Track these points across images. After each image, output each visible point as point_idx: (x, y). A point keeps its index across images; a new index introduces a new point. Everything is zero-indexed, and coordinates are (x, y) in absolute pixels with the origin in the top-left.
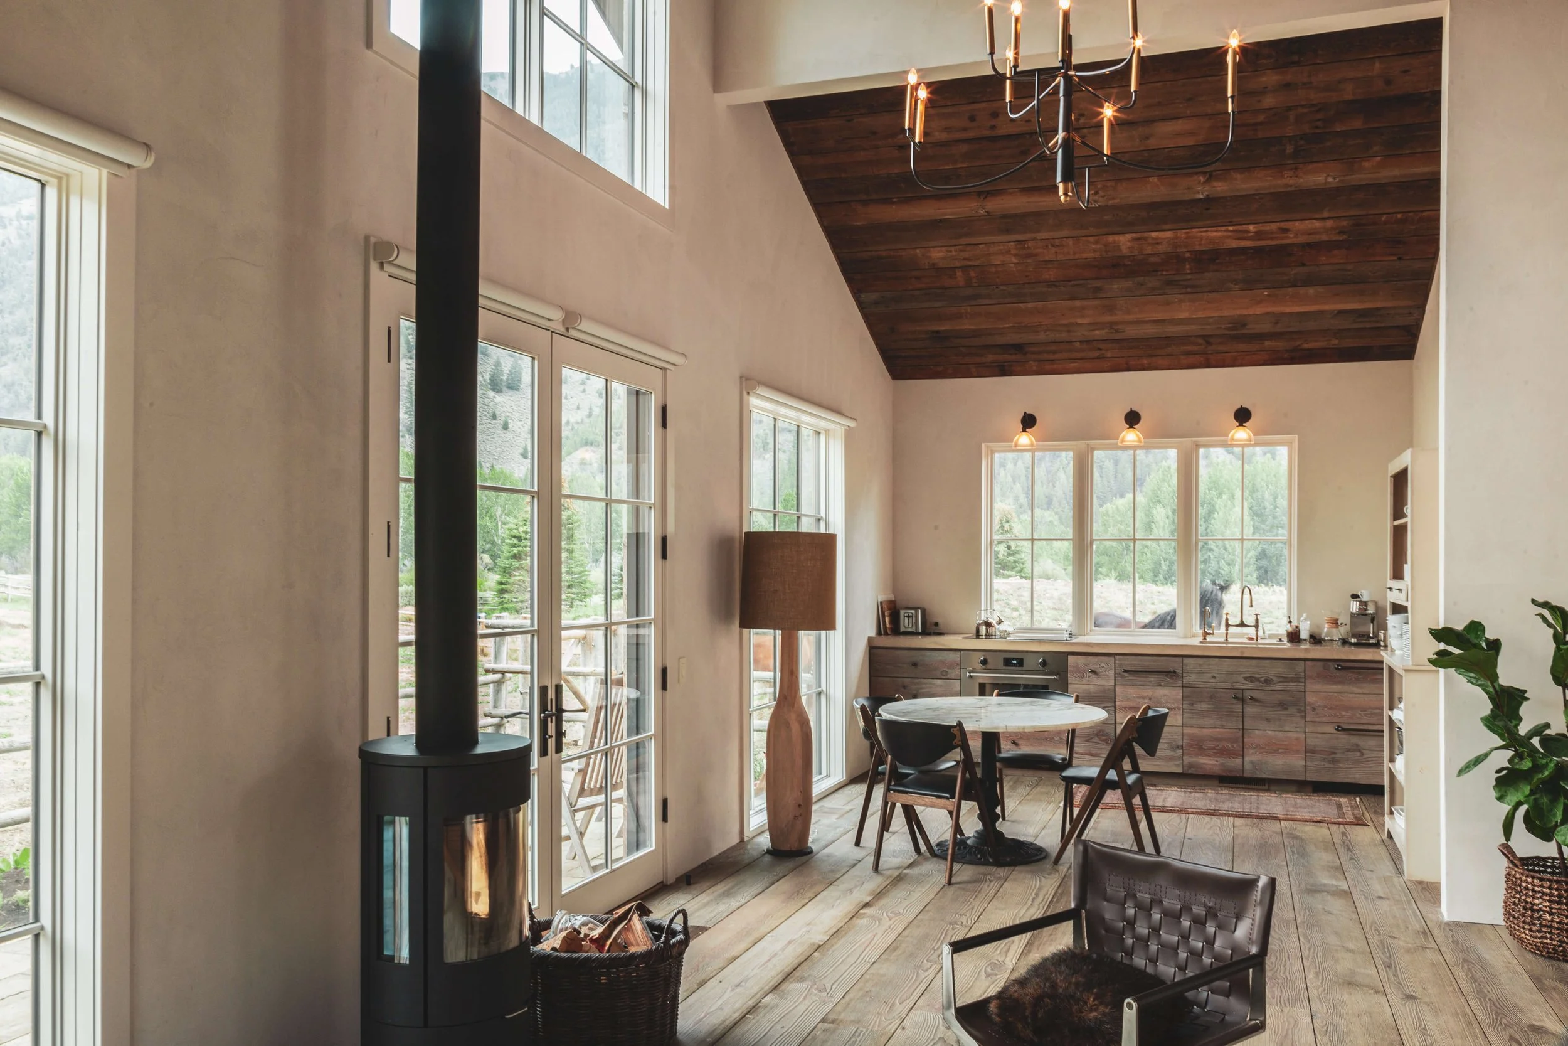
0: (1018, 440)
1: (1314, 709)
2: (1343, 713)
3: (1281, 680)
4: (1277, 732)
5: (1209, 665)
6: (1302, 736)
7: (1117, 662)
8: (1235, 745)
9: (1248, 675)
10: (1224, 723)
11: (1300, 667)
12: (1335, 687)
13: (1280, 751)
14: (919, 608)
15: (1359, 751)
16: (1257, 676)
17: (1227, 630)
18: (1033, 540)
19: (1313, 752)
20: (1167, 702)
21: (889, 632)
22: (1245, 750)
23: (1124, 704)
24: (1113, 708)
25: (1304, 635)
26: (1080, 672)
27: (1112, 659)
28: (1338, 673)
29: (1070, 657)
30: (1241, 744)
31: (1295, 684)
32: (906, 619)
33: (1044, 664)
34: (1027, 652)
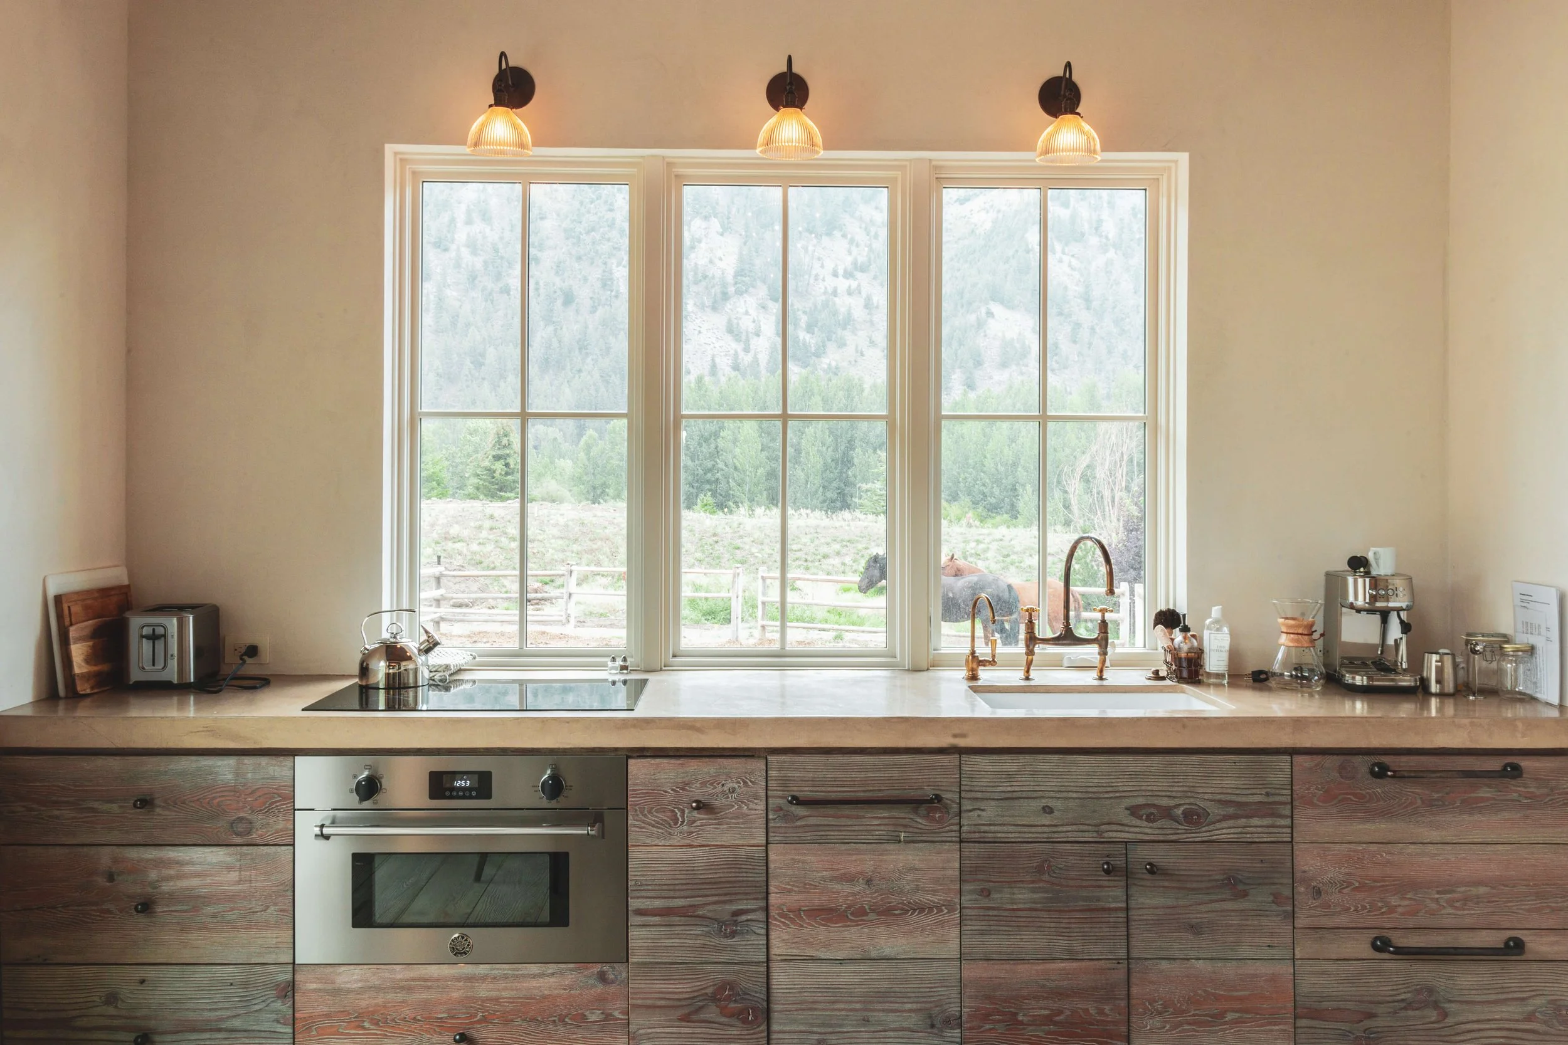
0: (483, 126)
1: (1318, 892)
2: (1394, 901)
3: (1231, 810)
4: (1220, 964)
5: (1034, 773)
6: (1286, 969)
7: (773, 773)
8: (1107, 1008)
9: (1141, 801)
10: (1077, 946)
11: (1279, 771)
12: (1369, 826)
13: (1230, 1016)
14: (192, 608)
15: (1436, 1005)
16: (1165, 802)
17: (1030, 652)
18: (524, 416)
19: (1315, 1014)
20: (916, 889)
21: (83, 688)
22: (1134, 1019)
23: (795, 899)
24: (761, 916)
25: (1215, 662)
26: (663, 810)
27: (761, 764)
28: (1380, 788)
29: (636, 767)
30: (1123, 1003)
31: (1267, 821)
32: (147, 645)
33: (555, 787)
34: (504, 752)
